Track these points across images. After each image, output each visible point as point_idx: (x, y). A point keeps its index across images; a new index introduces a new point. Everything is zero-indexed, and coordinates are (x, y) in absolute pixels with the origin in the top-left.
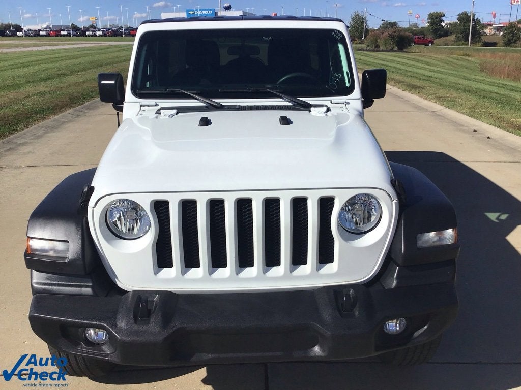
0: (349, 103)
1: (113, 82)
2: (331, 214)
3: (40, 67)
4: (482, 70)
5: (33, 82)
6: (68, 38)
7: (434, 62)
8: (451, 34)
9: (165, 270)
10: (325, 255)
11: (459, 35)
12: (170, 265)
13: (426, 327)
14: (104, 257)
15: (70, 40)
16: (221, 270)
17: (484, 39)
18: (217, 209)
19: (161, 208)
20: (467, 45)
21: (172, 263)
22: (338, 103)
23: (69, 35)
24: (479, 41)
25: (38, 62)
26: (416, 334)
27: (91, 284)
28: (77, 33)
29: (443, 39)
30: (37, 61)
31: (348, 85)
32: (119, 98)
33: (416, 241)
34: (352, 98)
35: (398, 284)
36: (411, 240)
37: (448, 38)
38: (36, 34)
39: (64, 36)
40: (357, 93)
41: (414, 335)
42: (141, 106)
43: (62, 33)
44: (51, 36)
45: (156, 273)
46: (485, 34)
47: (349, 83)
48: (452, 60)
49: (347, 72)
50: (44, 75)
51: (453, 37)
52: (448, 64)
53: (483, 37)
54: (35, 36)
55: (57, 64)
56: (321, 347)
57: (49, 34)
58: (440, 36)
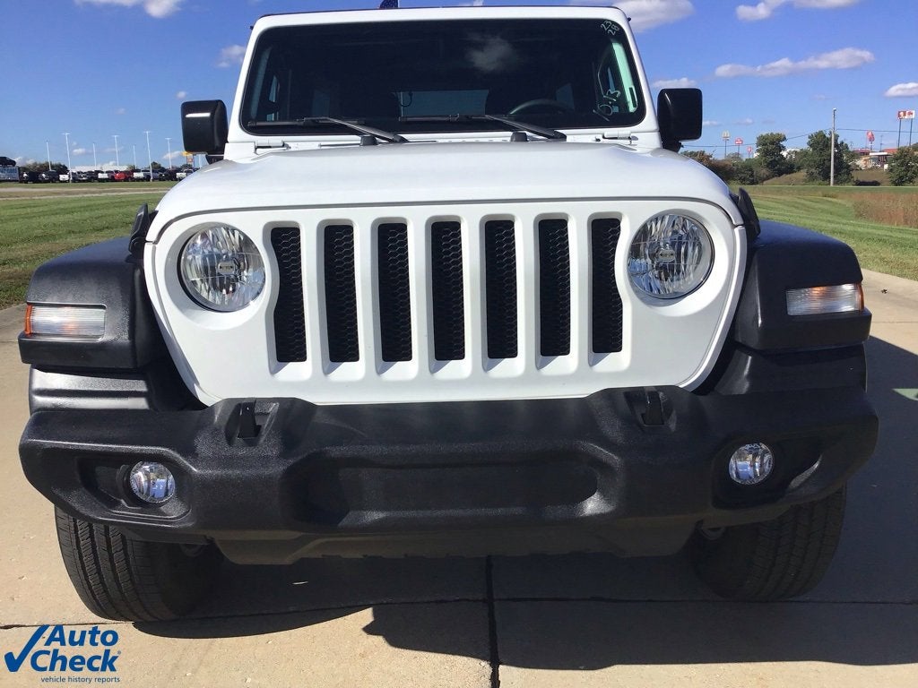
0: (636, 139)
1: (207, 115)
2: (614, 252)
3: (93, 213)
4: (859, 215)
5: (80, 232)
6: (145, 183)
7: (772, 204)
8: (799, 169)
9: (291, 366)
10: (606, 337)
11: (813, 170)
12: (301, 356)
13: (816, 465)
14: (172, 340)
15: (148, 186)
16: (399, 365)
17: (856, 176)
18: (392, 241)
19: (284, 239)
20: (829, 184)
21: (305, 353)
22: (616, 138)
23: (147, 178)
24: (847, 181)
25: (88, 208)
26: (795, 483)
27: (144, 389)
28: (161, 175)
29: (785, 177)
30: (88, 206)
31: (632, 109)
32: (217, 143)
33: (784, 305)
34: (642, 129)
35: (752, 386)
36: (775, 304)
37: (794, 175)
38: (92, 177)
39: (139, 180)
40: (650, 121)
41: (792, 482)
42: (257, 148)
43: (136, 175)
44: (116, 181)
45: (274, 371)
46: (858, 169)
47: (635, 106)
48: (803, 201)
49: (631, 89)
50: (98, 223)
51: (802, 174)
52: (797, 208)
53: (853, 173)
54: (89, 180)
55: (124, 210)
56: (604, 495)
57: (113, 177)
58: (780, 173)
